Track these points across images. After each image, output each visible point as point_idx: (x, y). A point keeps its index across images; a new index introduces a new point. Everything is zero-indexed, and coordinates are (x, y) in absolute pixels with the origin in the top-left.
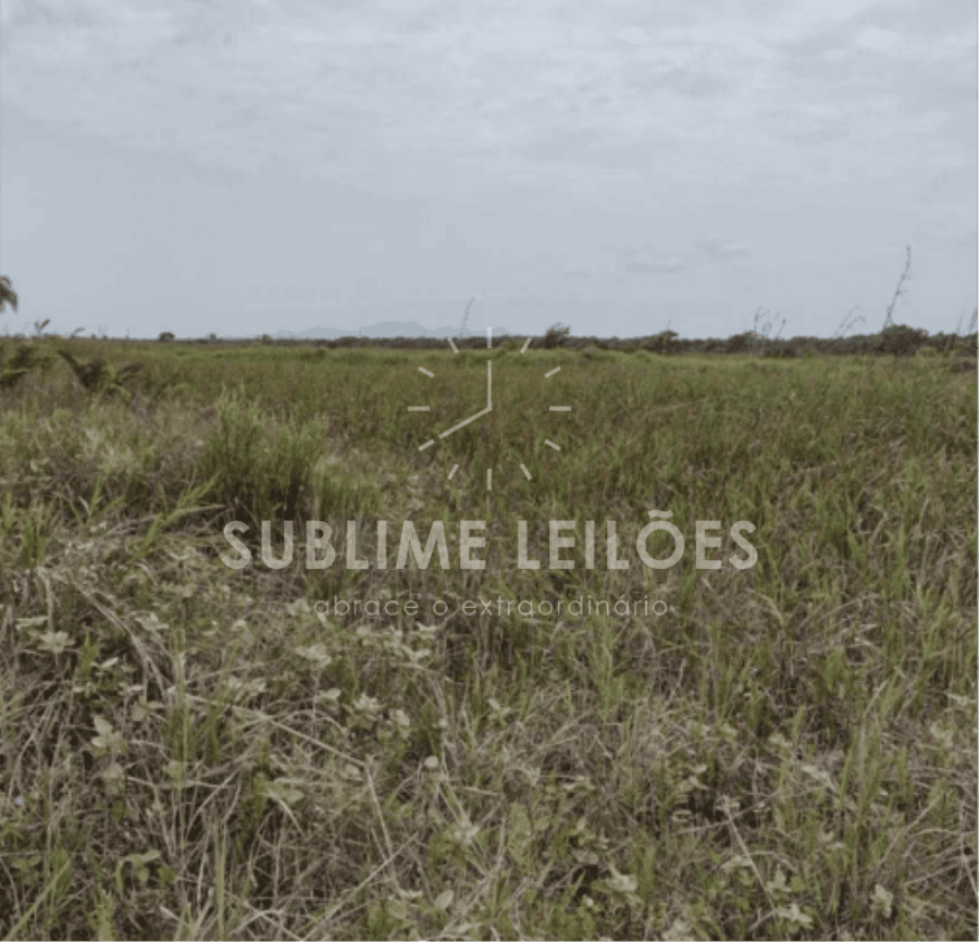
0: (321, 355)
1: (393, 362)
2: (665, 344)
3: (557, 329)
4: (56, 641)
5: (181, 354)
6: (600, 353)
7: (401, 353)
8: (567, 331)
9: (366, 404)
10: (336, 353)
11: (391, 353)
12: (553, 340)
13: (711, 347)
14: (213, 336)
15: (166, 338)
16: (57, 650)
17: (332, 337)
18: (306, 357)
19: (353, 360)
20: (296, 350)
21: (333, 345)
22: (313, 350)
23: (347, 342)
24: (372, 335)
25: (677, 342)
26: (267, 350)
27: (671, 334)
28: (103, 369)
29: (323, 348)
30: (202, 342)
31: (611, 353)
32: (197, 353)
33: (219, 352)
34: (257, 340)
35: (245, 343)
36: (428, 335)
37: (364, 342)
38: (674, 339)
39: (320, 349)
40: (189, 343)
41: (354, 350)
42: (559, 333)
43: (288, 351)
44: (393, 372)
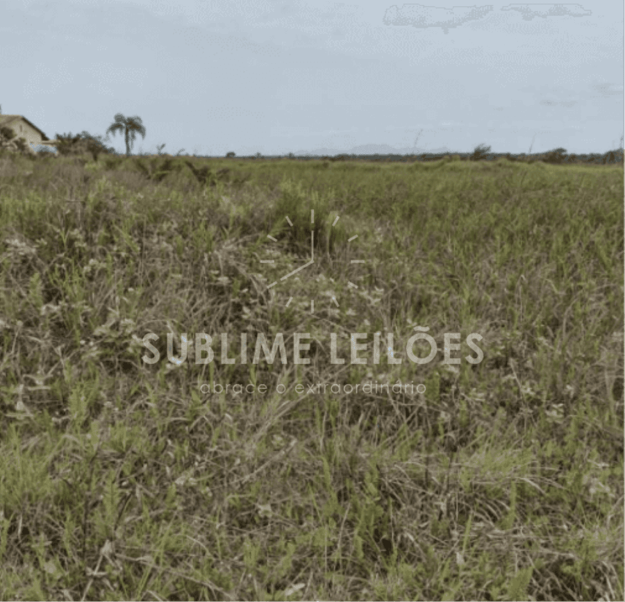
0: (326, 165)
1: (371, 170)
2: (556, 157)
3: (481, 148)
4: (224, 280)
5: (241, 165)
6: (509, 163)
7: (376, 165)
8: (489, 149)
9: (354, 193)
10: (336, 164)
11: (369, 165)
12: (479, 155)
13: (592, 159)
14: (259, 154)
15: (230, 156)
16: (225, 284)
17: (333, 154)
18: (317, 167)
19: (345, 168)
20: (310, 162)
21: (333, 159)
22: (321, 162)
23: (342, 158)
24: (358, 153)
25: (566, 156)
26: (293, 162)
27: (561, 150)
28: (209, 172)
29: (327, 161)
30: (252, 158)
31: (517, 164)
32: (250, 164)
33: (264, 164)
34: (286, 157)
35: (279, 158)
36: (395, 153)
37: (354, 158)
38: (563, 154)
39: (325, 162)
40: (244, 158)
41: (346, 163)
42: (483, 151)
43: (306, 163)
44: (370, 176)
